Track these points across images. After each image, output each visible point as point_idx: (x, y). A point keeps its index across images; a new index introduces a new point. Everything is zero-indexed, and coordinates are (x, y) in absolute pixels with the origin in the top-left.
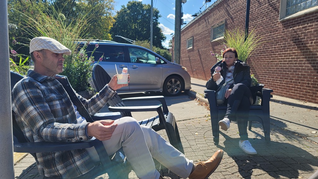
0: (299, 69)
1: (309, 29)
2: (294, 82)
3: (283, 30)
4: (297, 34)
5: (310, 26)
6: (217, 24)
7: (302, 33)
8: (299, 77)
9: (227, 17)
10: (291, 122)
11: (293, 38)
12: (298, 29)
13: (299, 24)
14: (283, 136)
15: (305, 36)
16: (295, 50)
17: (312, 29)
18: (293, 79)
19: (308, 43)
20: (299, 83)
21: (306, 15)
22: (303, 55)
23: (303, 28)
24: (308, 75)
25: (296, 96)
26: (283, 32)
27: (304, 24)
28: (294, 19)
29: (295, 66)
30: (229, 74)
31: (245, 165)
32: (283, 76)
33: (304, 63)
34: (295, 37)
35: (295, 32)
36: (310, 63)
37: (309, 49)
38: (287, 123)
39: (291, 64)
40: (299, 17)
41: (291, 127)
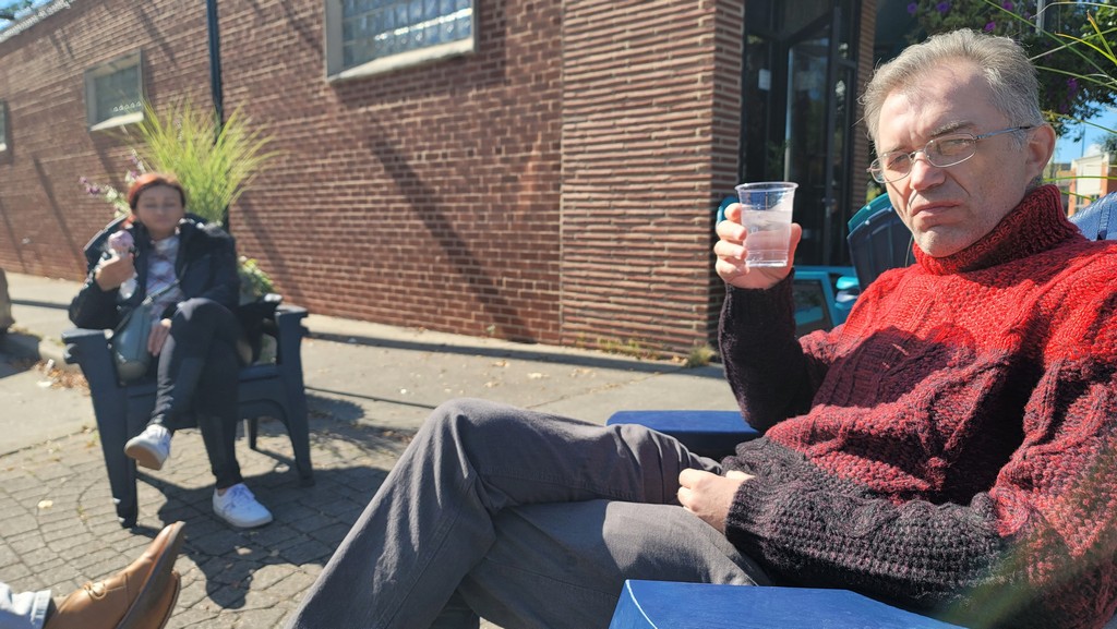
0: (395, 234)
1: (408, 116)
2: (386, 274)
3: (342, 110)
4: (381, 128)
5: (410, 107)
6: (111, 64)
7: (392, 127)
8: (397, 259)
9: (146, 41)
10: (376, 400)
11: (372, 138)
12: (381, 112)
13: (381, 97)
14: (351, 446)
15: (400, 134)
16: (380, 177)
17: (416, 115)
18: (382, 266)
19: (410, 158)
20: (400, 275)
21: (397, 72)
22: (402, 193)
23: (394, 110)
24: (421, 252)
25: (395, 315)
26: (340, 118)
27: (396, 100)
28: (367, 79)
29: (384, 226)
30: (161, 268)
31: (230, 566)
32: (356, 257)
33: (408, 218)
34: (376, 137)
35: (375, 121)
36: (422, 218)
37: (413, 175)
38: (365, 404)
39: (372, 218)
40: (380, 77)
41: (376, 415)
